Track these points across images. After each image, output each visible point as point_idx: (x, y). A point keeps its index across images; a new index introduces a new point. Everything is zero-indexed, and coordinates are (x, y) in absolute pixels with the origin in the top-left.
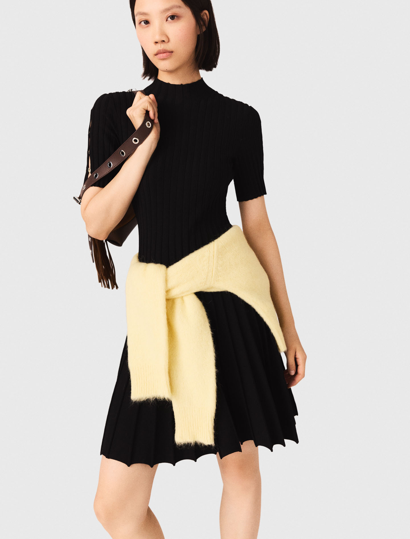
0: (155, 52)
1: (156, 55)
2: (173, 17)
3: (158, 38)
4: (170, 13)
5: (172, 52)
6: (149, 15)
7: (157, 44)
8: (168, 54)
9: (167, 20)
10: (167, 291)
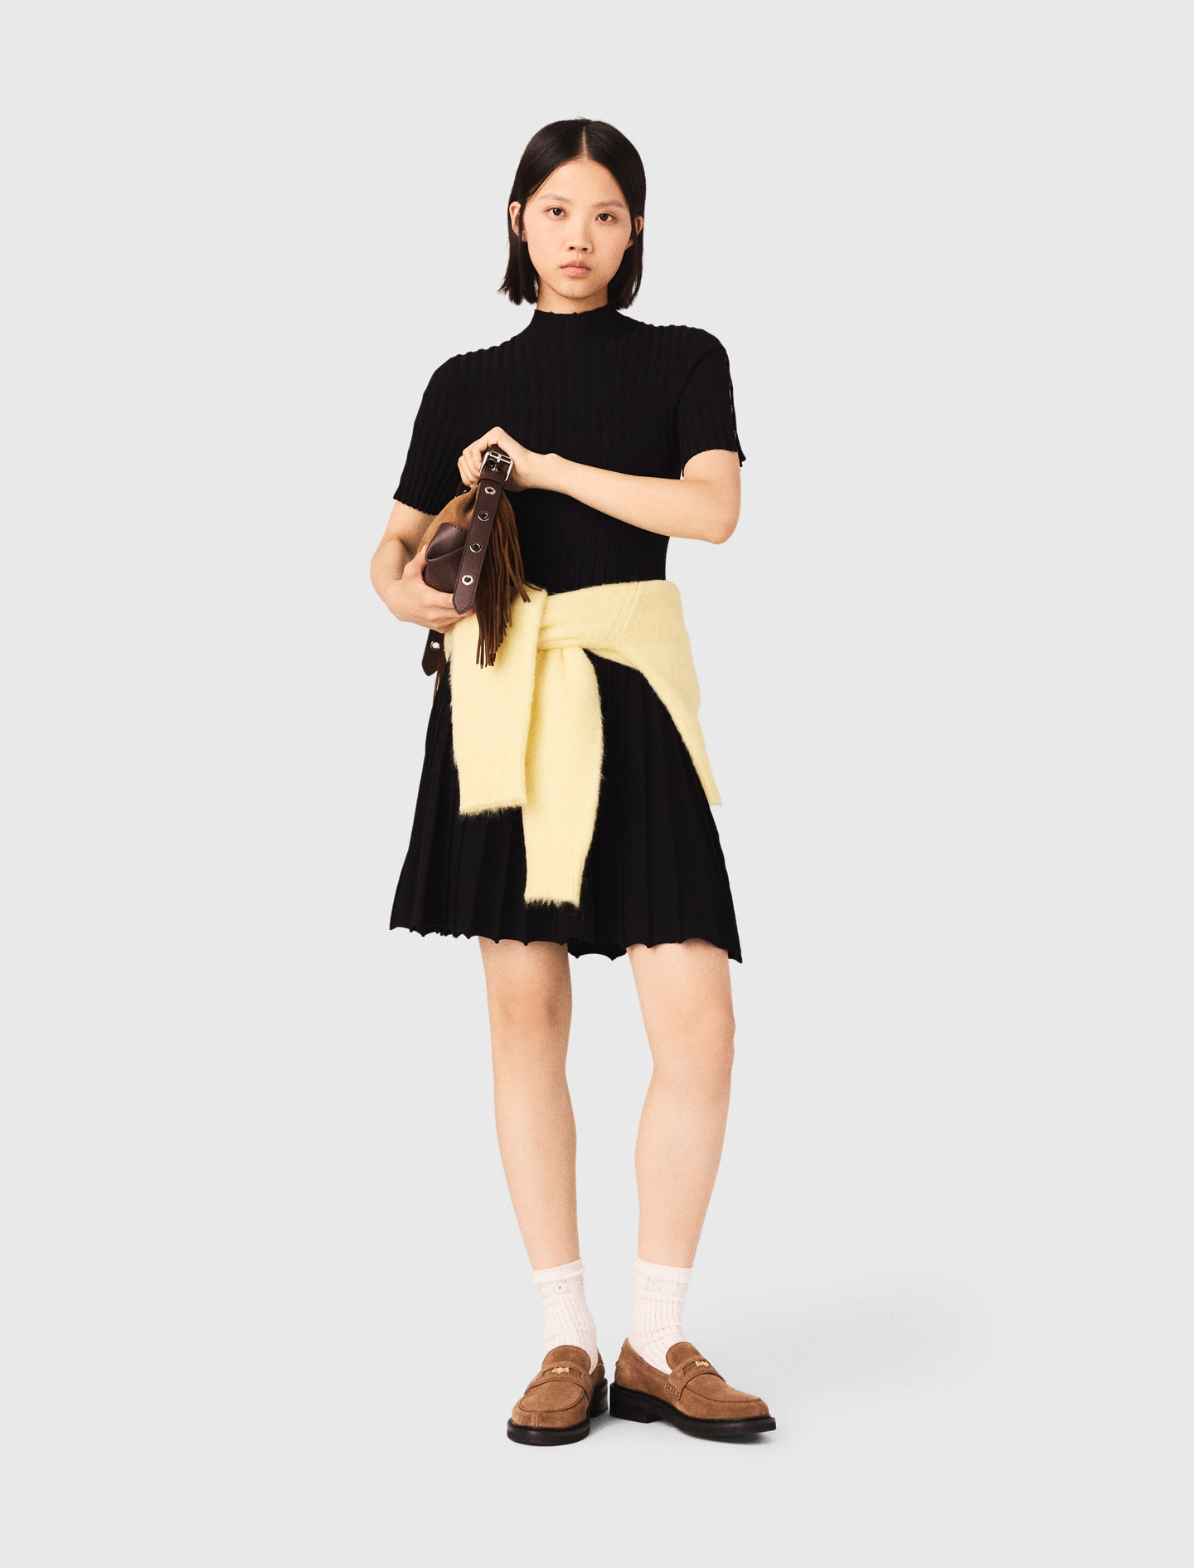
0: (564, 263)
1: (562, 267)
2: (604, 217)
3: (578, 242)
4: (602, 211)
5: (588, 269)
6: (572, 204)
7: (572, 251)
8: (585, 270)
9: (597, 219)
10: (542, 629)
